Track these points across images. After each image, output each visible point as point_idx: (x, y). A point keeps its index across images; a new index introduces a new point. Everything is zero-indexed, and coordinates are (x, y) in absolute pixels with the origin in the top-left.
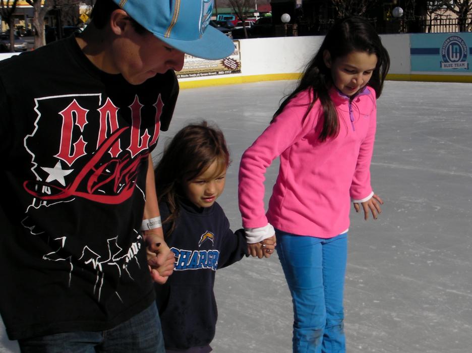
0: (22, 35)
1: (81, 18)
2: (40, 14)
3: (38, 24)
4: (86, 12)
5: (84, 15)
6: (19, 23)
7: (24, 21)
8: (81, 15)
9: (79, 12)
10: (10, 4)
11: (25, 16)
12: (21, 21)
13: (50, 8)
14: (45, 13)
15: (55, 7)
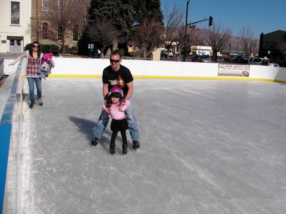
1: (191, 50)
9: (191, 48)
13: (184, 47)
14: (182, 48)
15: (185, 46)
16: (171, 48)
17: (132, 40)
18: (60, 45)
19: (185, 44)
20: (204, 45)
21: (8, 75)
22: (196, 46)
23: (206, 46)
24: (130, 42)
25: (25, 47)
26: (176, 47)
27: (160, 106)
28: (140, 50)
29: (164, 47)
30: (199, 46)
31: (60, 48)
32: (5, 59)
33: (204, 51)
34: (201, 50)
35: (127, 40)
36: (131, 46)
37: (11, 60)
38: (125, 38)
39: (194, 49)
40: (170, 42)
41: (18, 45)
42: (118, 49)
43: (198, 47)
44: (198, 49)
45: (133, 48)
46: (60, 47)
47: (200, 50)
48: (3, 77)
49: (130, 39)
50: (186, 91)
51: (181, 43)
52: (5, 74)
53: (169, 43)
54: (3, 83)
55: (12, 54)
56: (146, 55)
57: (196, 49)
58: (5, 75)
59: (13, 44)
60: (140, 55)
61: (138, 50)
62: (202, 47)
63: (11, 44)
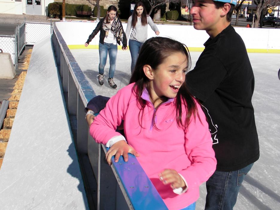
5: (270, 10)
13: (265, 7)
18: (94, 4)
21: (32, 46)
25: (46, 7)
26: (246, 8)
31: (92, 10)
32: (27, 24)
36: (183, 7)
37: (35, 24)
41: (37, 4)
42: (169, 10)
45: (187, 9)
46: (93, 7)
48: (24, 47)
52: (27, 44)
54: (26, 55)
55: (30, 17)
58: (27, 46)
59: (31, 3)
63: (28, 3)
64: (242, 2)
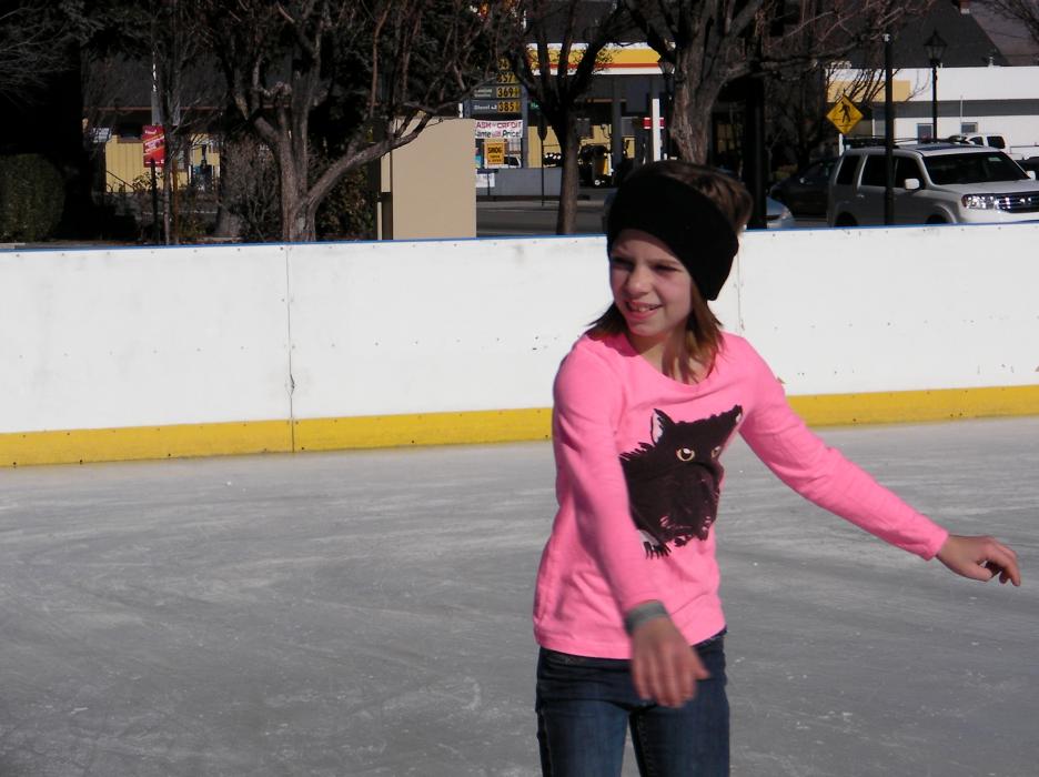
0: (597, 183)
1: (836, 116)
2: (697, 92)
3: (689, 131)
4: (853, 94)
5: (845, 108)
6: (591, 135)
7: (608, 128)
8: (834, 105)
9: (825, 95)
10: (571, 59)
11: (617, 110)
12: (596, 129)
13: (737, 70)
14: (716, 90)
15: (755, 67)
16: (602, 115)
17: (141, 50)
19: (747, 32)
20: (979, 52)
22: (879, 75)
23: (1002, 61)
24: (110, 71)
26: (656, 103)
27: (494, 713)
28: (237, 159)
29: (514, 107)
30: (926, 73)
33: (987, 126)
34: (953, 108)
35: (74, 48)
36: (130, 128)
38: (47, 24)
39: (867, 109)
40: (579, 48)
43: (912, 82)
44: (910, 109)
45: (153, 142)
47: (936, 108)
49: (107, 41)
50: (782, 543)
51: (698, 27)
53: (564, 53)
56: (302, 194)
57: (890, 111)
60: (243, 209)
61: (214, 159)
62: (959, 83)
64: (590, 58)
